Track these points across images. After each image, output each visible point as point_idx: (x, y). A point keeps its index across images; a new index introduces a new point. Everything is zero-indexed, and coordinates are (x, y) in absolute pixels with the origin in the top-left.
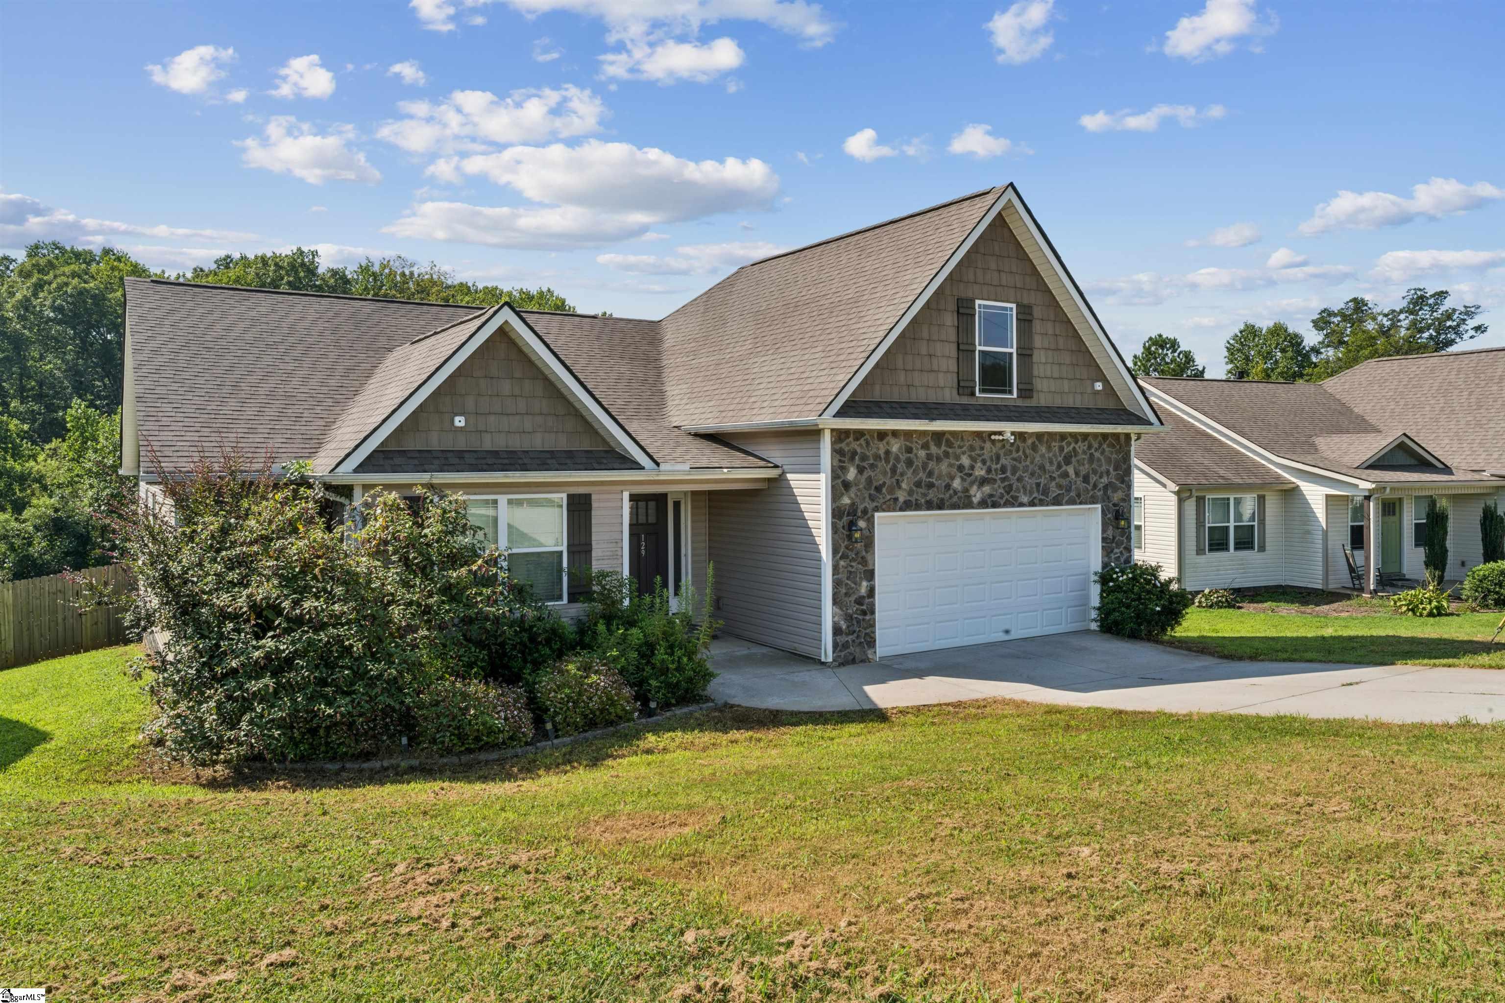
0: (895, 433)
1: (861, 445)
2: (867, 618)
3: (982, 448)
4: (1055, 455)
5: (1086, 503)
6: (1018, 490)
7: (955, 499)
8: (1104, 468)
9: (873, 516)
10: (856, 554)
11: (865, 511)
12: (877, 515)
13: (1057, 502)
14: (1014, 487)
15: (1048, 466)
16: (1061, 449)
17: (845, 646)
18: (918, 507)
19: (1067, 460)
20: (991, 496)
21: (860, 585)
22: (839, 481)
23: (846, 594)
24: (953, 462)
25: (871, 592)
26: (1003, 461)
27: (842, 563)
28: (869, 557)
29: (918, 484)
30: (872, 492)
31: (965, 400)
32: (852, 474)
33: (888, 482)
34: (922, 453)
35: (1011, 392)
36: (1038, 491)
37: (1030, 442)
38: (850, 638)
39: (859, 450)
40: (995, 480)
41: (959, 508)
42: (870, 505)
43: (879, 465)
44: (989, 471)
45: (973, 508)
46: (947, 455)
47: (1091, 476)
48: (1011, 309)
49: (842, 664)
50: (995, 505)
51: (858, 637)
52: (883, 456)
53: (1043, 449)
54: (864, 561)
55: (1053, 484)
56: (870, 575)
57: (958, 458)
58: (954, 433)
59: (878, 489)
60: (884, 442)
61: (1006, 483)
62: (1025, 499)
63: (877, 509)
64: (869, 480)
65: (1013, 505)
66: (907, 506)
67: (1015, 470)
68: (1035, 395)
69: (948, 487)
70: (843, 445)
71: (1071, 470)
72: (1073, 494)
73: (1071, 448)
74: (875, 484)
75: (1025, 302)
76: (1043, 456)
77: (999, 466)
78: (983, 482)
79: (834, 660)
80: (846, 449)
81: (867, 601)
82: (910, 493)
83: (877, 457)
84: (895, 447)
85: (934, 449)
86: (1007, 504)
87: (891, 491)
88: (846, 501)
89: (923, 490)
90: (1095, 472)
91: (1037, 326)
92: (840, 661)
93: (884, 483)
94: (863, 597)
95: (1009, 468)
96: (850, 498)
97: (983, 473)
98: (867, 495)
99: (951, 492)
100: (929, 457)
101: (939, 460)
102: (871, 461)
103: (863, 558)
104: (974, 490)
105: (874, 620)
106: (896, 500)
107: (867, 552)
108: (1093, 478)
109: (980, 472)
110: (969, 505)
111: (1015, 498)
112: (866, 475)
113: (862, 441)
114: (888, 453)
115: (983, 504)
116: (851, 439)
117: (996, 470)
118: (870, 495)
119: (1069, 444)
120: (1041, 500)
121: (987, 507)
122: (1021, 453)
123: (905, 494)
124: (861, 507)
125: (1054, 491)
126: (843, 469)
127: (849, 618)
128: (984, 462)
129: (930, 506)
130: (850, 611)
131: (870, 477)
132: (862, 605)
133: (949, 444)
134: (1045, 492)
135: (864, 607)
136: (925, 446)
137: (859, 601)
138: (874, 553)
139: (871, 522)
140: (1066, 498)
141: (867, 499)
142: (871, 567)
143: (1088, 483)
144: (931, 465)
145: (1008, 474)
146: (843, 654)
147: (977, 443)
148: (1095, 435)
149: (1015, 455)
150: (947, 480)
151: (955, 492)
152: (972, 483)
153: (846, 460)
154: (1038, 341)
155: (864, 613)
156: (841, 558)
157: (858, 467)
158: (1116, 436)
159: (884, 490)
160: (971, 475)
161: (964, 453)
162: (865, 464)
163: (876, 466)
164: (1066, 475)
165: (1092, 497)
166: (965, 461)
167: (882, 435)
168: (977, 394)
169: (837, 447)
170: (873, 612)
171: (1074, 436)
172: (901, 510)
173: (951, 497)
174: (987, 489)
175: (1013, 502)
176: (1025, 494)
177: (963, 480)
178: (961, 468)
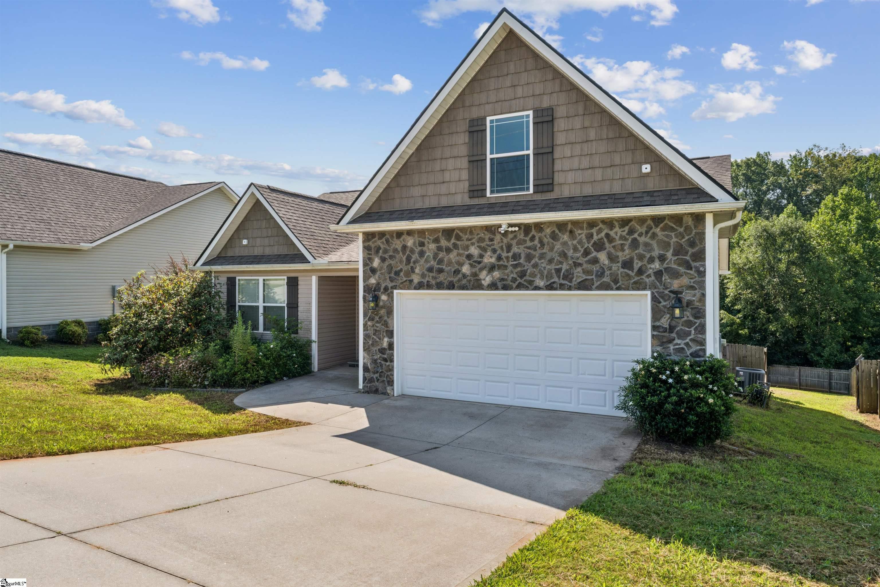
0: (410, 233)
1: (383, 243)
2: (387, 364)
3: (491, 240)
4: (580, 242)
5: (627, 289)
6: (533, 275)
7: (464, 282)
8: (656, 253)
9: (392, 293)
10: (380, 318)
11: (386, 289)
12: (395, 291)
13: (584, 286)
14: (529, 271)
15: (570, 253)
16: (590, 236)
17: (371, 380)
18: (429, 287)
19: (599, 246)
20: (502, 280)
21: (383, 340)
22: (368, 268)
23: (372, 345)
24: (461, 251)
25: (391, 346)
26: (515, 249)
27: (369, 323)
28: (390, 322)
29: (430, 270)
30: (392, 275)
31: (476, 201)
32: (376, 263)
33: (405, 268)
34: (433, 246)
35: (528, 189)
36: (559, 277)
37: (548, 231)
38: (375, 376)
39: (382, 246)
40: (506, 267)
41: (467, 289)
42: (390, 285)
43: (397, 256)
44: (499, 258)
45: (483, 289)
46: (455, 246)
47: (636, 261)
48: (528, 116)
49: (368, 392)
50: (505, 288)
51: (380, 376)
52: (399, 249)
53: (565, 237)
54: (386, 324)
55: (579, 269)
56: (390, 334)
57: (467, 248)
58: (463, 229)
59: (397, 273)
60: (401, 239)
61: (519, 269)
62: (541, 283)
63: (395, 287)
64: (390, 267)
65: (527, 288)
66: (420, 286)
67: (529, 257)
68: (556, 188)
69: (457, 272)
70: (370, 243)
71: (603, 257)
72: (606, 279)
73: (603, 234)
74: (394, 269)
75: (545, 104)
76: (565, 244)
77: (510, 254)
78: (492, 268)
79: (363, 389)
80: (373, 246)
81: (388, 352)
82: (423, 276)
83: (396, 250)
84: (410, 242)
85: (444, 243)
86: (519, 287)
87: (407, 274)
88: (373, 281)
89: (434, 274)
90: (641, 257)
91: (560, 124)
92: (366, 389)
93: (401, 270)
94: (384, 349)
95: (523, 256)
96: (376, 279)
97: (493, 260)
98: (388, 277)
99: (460, 276)
100: (440, 249)
101: (448, 250)
102: (391, 254)
103: (385, 321)
104: (483, 274)
105: (393, 367)
106: (411, 281)
107: (388, 317)
108: (637, 264)
109: (489, 259)
110: (478, 286)
111: (531, 282)
112: (387, 263)
113: (384, 240)
114: (404, 247)
115: (493, 286)
116: (376, 239)
117: (507, 258)
118: (390, 277)
119: (599, 231)
120: (561, 285)
121: (497, 289)
122: (536, 242)
123: (418, 277)
124: (383, 286)
125: (579, 275)
126: (371, 260)
127: (375, 361)
128: (494, 251)
129: (440, 286)
130: (375, 357)
131: (390, 265)
132: (383, 354)
133: (458, 238)
134: (568, 276)
135: (385, 356)
136: (436, 240)
137: (382, 351)
138: (393, 319)
139: (391, 296)
140: (596, 284)
141: (388, 280)
142: (391, 329)
143: (631, 268)
144: (441, 255)
145: (522, 261)
146: (369, 385)
147: (488, 236)
148: (642, 220)
149: (529, 244)
150: (457, 267)
151: (464, 276)
152: (481, 270)
153: (373, 253)
154: (560, 138)
155: (385, 360)
156: (369, 320)
157: (381, 257)
158: (678, 219)
159: (402, 274)
160: (479, 263)
161: (473, 244)
162: (386, 256)
163: (395, 257)
164: (595, 261)
165: (635, 283)
166: (474, 251)
167: (399, 234)
168: (488, 194)
169: (367, 244)
170: (392, 361)
171: (609, 223)
172: (415, 288)
173: (459, 280)
174: (496, 274)
175: (530, 285)
176: (542, 278)
177: (471, 265)
178: (469, 257)
